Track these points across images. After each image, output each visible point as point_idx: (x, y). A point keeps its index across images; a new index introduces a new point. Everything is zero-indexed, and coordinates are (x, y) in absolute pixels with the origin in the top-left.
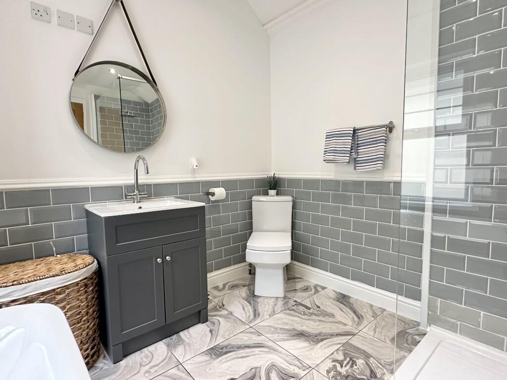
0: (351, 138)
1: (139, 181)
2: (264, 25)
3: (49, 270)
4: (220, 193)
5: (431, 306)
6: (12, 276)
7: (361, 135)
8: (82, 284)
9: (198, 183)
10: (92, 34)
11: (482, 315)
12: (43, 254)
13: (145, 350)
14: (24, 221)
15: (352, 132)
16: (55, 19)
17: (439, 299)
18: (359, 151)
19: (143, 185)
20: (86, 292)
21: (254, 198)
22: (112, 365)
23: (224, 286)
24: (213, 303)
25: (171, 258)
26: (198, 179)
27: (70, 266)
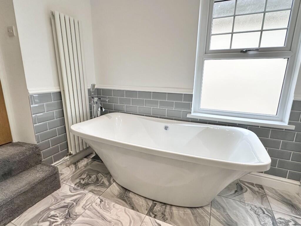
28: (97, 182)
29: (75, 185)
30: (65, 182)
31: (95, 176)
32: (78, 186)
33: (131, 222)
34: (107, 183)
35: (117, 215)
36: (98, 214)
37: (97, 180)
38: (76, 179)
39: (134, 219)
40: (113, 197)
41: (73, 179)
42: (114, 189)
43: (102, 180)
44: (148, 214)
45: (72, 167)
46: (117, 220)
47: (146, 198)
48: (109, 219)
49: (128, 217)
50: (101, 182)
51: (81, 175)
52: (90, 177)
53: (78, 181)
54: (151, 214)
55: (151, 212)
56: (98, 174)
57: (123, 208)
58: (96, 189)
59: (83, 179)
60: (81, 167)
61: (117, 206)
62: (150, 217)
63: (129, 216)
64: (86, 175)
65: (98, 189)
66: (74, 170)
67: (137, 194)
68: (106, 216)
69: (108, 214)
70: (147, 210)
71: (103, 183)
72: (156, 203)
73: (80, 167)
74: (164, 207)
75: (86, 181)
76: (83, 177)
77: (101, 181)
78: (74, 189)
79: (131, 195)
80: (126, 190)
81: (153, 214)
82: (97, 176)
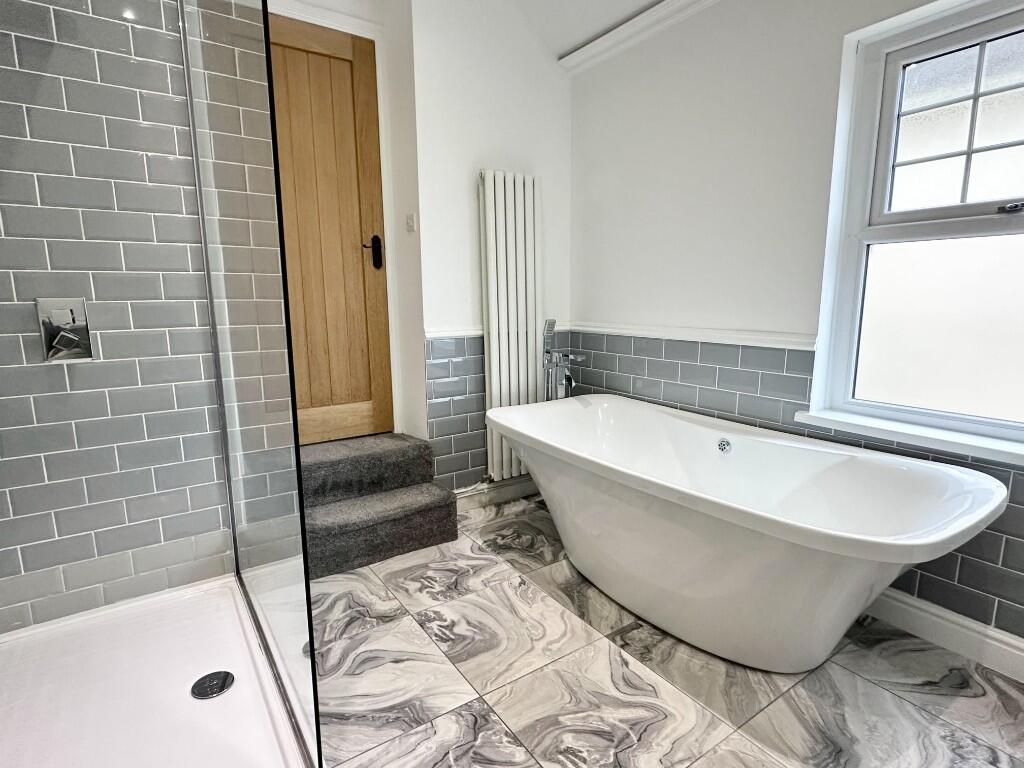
28: (529, 550)
29: (485, 542)
30: (467, 534)
31: (528, 537)
32: (489, 546)
33: (564, 634)
34: (548, 556)
35: (542, 615)
36: (506, 601)
37: (532, 545)
38: (490, 532)
39: (573, 632)
40: (549, 584)
41: (484, 531)
42: (561, 571)
43: (541, 549)
44: (612, 637)
45: (491, 510)
46: (539, 623)
47: (623, 608)
48: (523, 614)
49: (563, 626)
50: (538, 552)
51: (503, 528)
52: (519, 537)
53: (492, 536)
54: (618, 638)
55: (620, 636)
56: (539, 535)
57: (561, 608)
58: (521, 560)
59: (504, 537)
60: (508, 515)
61: (551, 601)
62: (612, 643)
63: (565, 623)
64: (511, 531)
65: (526, 563)
66: (493, 515)
67: (606, 595)
68: (520, 610)
69: (527, 608)
70: (612, 628)
71: (541, 555)
72: (644, 624)
73: (506, 513)
74: (659, 638)
75: (507, 541)
76: (504, 532)
77: (538, 549)
78: (480, 549)
79: (591, 593)
80: (585, 580)
81: (622, 639)
82: (533, 539)
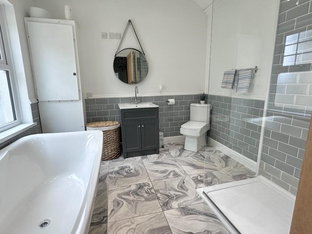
0: (233, 76)
1: (137, 96)
2: (204, 10)
3: (106, 125)
4: (172, 101)
5: (261, 166)
6: (97, 125)
7: (241, 74)
8: (114, 130)
9: (163, 96)
10: (121, 39)
11: (282, 172)
12: (106, 120)
13: (134, 158)
14: (101, 109)
15: (234, 72)
16: (108, 36)
17: (265, 163)
18: (239, 82)
19: (138, 97)
20: (116, 133)
21: (191, 104)
22: (123, 159)
23: (174, 143)
24: (165, 149)
25: (144, 126)
26: (163, 95)
27: (111, 124)
